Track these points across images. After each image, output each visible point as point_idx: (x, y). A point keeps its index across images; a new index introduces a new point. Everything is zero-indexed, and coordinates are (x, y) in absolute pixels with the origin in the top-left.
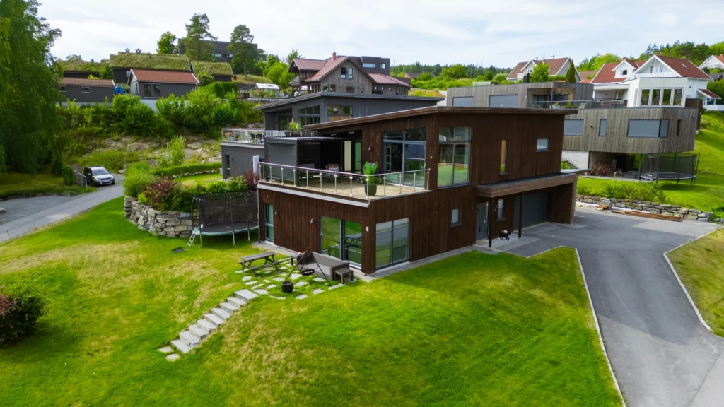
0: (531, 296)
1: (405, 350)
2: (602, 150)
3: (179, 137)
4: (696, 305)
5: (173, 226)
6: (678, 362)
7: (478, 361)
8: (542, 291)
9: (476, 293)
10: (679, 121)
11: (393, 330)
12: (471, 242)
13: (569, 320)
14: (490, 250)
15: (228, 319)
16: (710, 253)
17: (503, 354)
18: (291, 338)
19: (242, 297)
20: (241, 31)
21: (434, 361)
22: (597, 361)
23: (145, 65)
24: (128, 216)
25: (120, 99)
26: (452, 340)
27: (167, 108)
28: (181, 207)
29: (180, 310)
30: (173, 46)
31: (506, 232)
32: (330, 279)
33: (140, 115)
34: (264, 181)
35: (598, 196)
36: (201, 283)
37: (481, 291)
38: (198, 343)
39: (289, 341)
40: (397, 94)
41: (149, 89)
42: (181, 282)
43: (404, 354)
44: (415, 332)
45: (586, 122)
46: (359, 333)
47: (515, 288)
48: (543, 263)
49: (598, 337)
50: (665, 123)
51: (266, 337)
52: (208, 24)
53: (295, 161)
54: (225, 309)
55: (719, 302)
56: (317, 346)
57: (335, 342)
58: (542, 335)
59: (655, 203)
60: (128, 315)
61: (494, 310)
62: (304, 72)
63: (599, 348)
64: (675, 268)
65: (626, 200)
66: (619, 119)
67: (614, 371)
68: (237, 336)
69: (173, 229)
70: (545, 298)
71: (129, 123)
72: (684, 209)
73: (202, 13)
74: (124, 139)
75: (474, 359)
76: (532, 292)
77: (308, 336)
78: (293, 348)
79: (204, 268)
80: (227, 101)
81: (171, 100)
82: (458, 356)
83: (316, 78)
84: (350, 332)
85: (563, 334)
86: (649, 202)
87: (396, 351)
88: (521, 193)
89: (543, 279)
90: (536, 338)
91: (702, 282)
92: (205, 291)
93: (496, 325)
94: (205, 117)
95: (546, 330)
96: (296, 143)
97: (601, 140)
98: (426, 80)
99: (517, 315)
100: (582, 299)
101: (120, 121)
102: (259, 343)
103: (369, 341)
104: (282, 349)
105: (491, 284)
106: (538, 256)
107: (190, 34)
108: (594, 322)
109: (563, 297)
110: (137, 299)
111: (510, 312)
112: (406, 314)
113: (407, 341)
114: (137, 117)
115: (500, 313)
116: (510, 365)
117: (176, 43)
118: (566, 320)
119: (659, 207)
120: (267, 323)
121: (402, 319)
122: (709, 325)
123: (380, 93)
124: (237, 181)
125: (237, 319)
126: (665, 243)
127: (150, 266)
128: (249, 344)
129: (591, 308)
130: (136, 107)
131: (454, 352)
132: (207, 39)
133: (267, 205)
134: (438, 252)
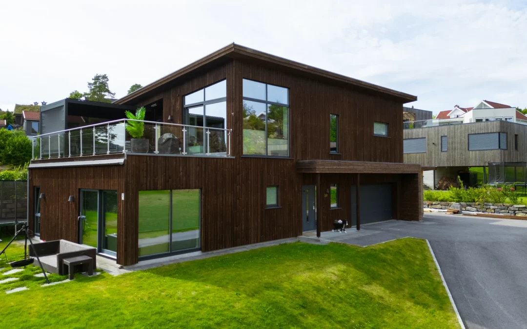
0: (365, 294)
2: (446, 165)
8: (383, 289)
10: (516, 136)
12: (297, 232)
14: (319, 241)
31: (340, 221)
34: (38, 159)
35: (446, 201)
45: (428, 139)
47: (342, 282)
50: (503, 136)
52: (108, 82)
59: (508, 205)
65: (477, 203)
66: (459, 134)
73: (102, 74)
86: (501, 204)
97: (444, 156)
105: (304, 276)
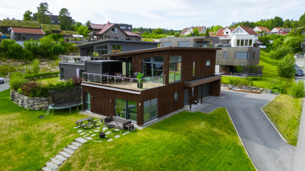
0: (214, 132)
1: (165, 165)
2: (225, 65)
3: (36, 59)
4: (279, 131)
5: (38, 105)
6: (279, 159)
7: (198, 167)
8: (217, 129)
9: (191, 132)
10: (254, 52)
11: (158, 155)
12: (182, 106)
13: (231, 142)
14: (191, 110)
15: (73, 154)
16: (277, 107)
17: (207, 162)
18: (108, 163)
19: (79, 142)
20: (64, 11)
21: (179, 169)
22: (247, 161)
23: (17, 25)
24: (13, 100)
25: (5, 41)
26: (185, 157)
27: (29, 45)
28: (42, 95)
29: (45, 150)
30: (31, 17)
31: (196, 101)
32: (123, 129)
33: (16, 49)
34: (85, 82)
35: (226, 84)
36: (55, 135)
37: (192, 131)
38: (57, 168)
39: (107, 165)
40: (137, 40)
41: (19, 37)
42: (44, 134)
43: (165, 167)
44: (168, 155)
45: (218, 53)
46: (142, 158)
47: (206, 128)
48: (215, 115)
49: (244, 149)
50: (249, 53)
51: (95, 163)
52: (48, 7)
53: (101, 72)
54: (70, 148)
55: (286, 129)
56: (122, 167)
57: (131, 164)
58: (221, 150)
59: (250, 86)
60: (16, 154)
61: (200, 140)
62: (95, 30)
63: (246, 155)
64: (267, 115)
65: (238, 85)
66: (231, 51)
67: (255, 166)
68: (78, 163)
69: (38, 106)
70: (219, 133)
71: (10, 53)
72: (261, 89)
73: (45, 2)
74: (7, 60)
75: (196, 165)
76: (213, 130)
77: (117, 162)
78: (110, 169)
79: (57, 126)
80: (59, 42)
81: (31, 42)
82: (189, 165)
83: (101, 32)
84: (138, 158)
85: (230, 149)
86: (247, 86)
87: (161, 166)
88: (202, 84)
89: (216, 123)
90: (219, 152)
91: (278, 121)
92: (59, 139)
93: (202, 147)
94: (49, 50)
95: (222, 147)
96: (101, 63)
97: (224, 60)
98: (147, 34)
99: (210, 141)
100: (234, 132)
101: (6, 52)
102: (91, 167)
103: (148, 162)
104: (104, 169)
105: (196, 127)
106: (212, 112)
107: (39, 11)
108: (241, 142)
109: (226, 131)
110: (20, 145)
111: (207, 140)
112: (162, 146)
113: (165, 160)
114: (14, 50)
115: (203, 141)
116: (212, 167)
117: (32, 15)
118: (229, 142)
119: (251, 88)
120: (94, 156)
121: (161, 149)
122: (286, 140)
123: (129, 39)
124: (70, 81)
125: (78, 154)
126: (259, 104)
127: (27, 126)
128: (86, 168)
129: (238, 135)
130: (13, 45)
131: (187, 163)
132: (48, 14)
133: (86, 93)
134: (169, 113)
